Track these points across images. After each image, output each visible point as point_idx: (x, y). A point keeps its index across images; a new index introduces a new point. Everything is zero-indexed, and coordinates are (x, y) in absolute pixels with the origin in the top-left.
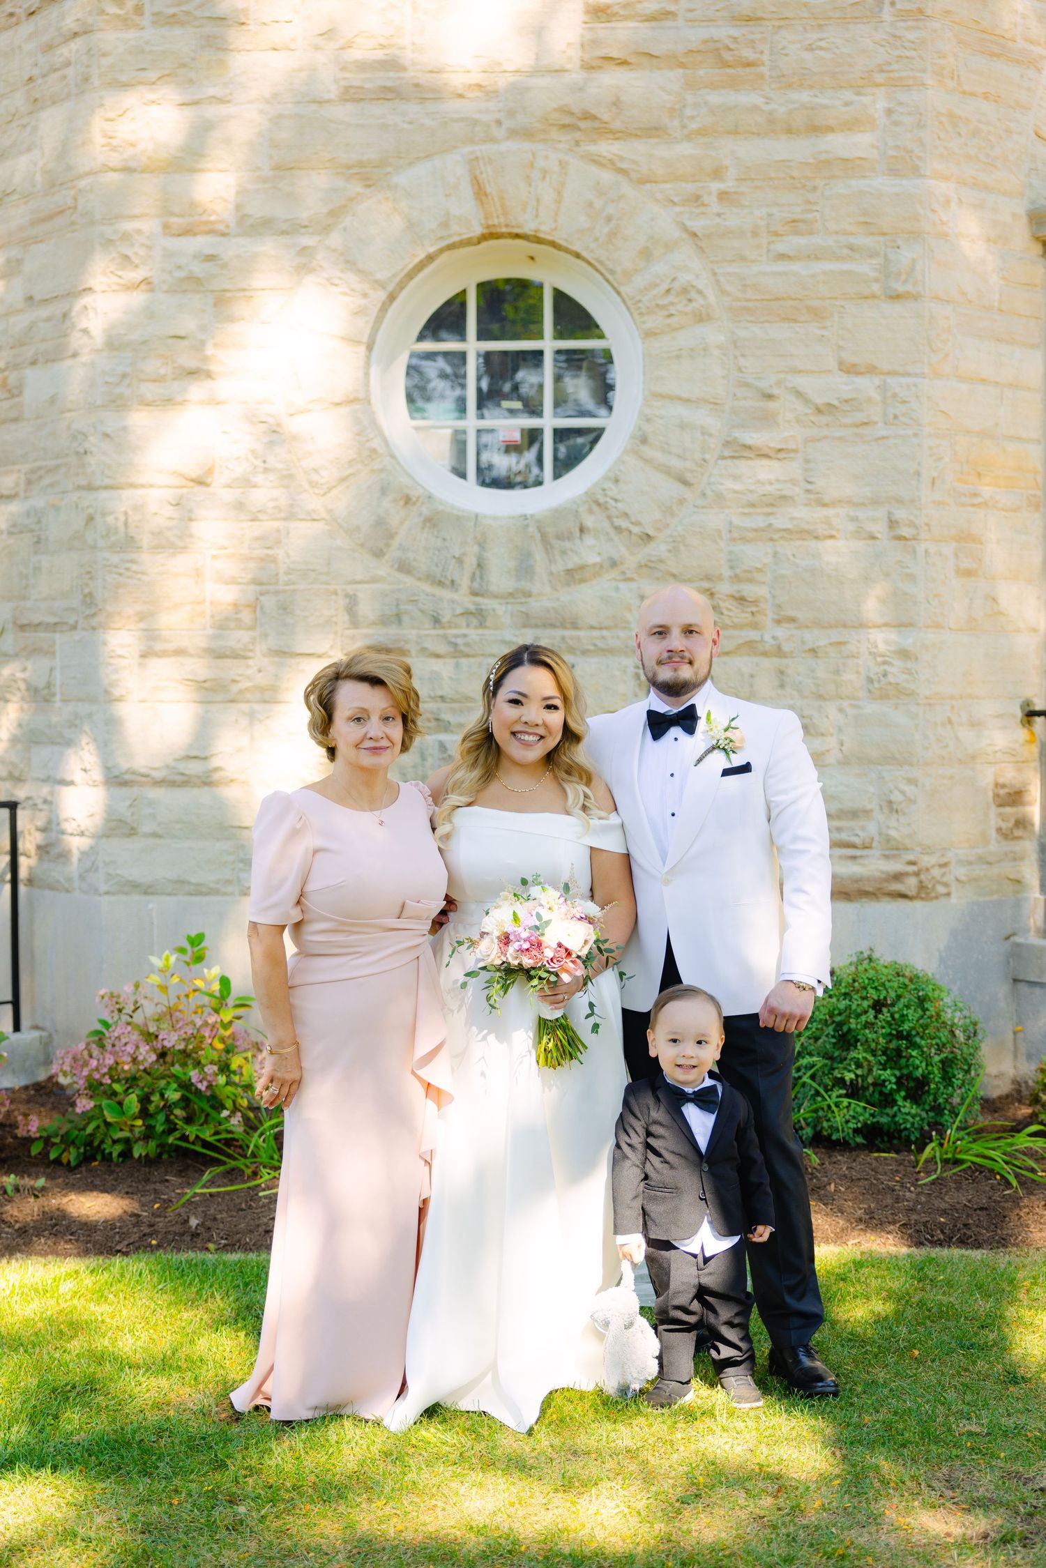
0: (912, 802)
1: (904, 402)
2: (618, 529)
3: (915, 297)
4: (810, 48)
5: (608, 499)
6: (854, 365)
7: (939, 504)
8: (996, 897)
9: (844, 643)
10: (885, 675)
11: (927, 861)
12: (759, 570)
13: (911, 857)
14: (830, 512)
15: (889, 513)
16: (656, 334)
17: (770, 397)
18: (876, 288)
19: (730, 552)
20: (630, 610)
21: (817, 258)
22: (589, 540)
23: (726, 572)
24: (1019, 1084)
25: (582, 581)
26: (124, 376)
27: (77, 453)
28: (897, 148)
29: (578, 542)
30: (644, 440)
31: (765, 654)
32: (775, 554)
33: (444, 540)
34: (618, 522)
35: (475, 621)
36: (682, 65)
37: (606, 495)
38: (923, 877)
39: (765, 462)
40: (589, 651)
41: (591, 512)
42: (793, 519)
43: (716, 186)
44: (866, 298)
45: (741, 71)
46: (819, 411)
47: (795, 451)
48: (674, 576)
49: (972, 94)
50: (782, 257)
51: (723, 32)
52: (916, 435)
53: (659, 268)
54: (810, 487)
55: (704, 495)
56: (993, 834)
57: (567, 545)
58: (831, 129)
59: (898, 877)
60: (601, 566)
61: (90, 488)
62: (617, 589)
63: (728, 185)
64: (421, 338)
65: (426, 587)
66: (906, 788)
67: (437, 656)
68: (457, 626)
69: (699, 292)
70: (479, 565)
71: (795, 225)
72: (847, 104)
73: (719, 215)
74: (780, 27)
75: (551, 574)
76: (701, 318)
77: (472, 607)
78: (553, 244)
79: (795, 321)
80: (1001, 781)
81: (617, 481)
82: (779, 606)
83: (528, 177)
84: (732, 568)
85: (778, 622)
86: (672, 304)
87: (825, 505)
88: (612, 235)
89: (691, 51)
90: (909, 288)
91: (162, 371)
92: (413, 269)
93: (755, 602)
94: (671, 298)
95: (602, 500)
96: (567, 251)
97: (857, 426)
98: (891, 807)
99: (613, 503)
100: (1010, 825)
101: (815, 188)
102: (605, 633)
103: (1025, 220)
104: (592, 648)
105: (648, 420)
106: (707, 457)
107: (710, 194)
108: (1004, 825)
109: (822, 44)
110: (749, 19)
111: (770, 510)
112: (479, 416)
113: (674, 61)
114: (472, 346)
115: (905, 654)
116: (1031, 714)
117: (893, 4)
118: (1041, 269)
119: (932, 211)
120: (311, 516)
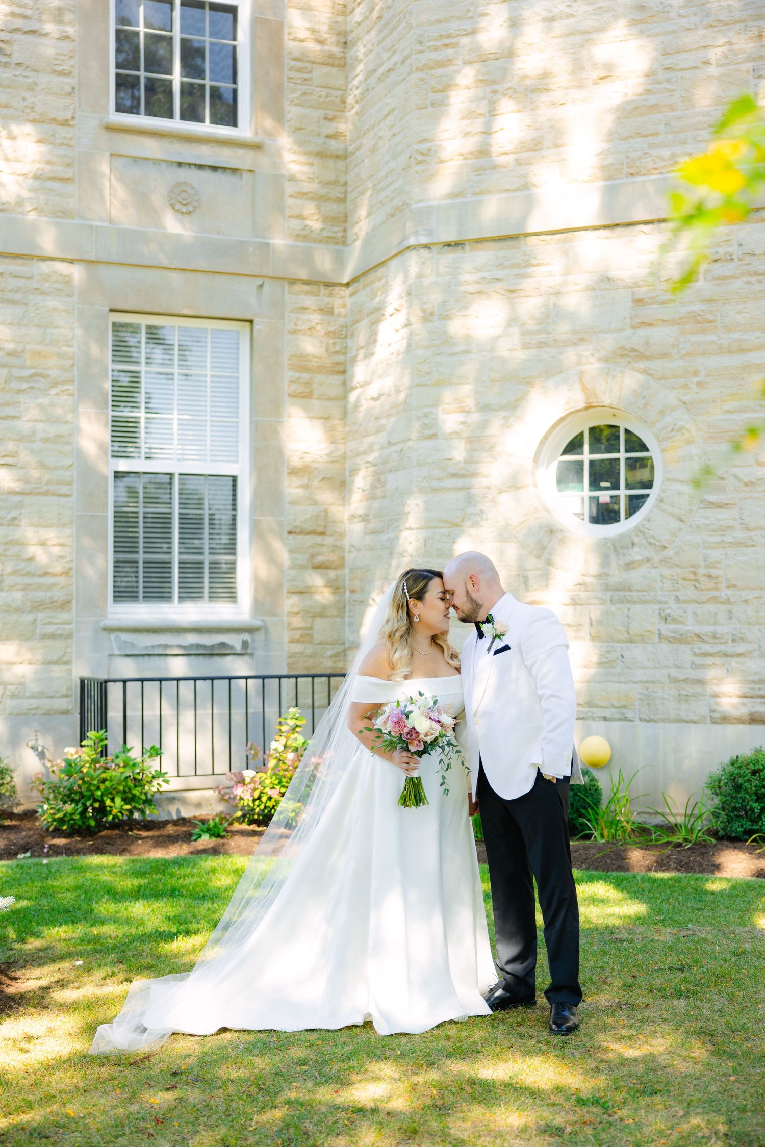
2: (650, 543)
4: (739, 313)
5: (645, 529)
6: (763, 462)
9: (761, 597)
12: (718, 562)
14: (752, 534)
16: (666, 451)
17: (722, 479)
19: (704, 554)
21: (745, 412)
22: (636, 549)
23: (702, 563)
25: (633, 568)
26: (425, 478)
29: (631, 550)
31: (722, 603)
32: (726, 554)
34: (650, 540)
35: (583, 588)
36: (678, 324)
39: (721, 510)
40: (636, 602)
41: (637, 535)
42: (734, 537)
43: (695, 380)
45: (707, 325)
46: (746, 485)
47: (736, 504)
48: (677, 565)
50: (728, 412)
51: (697, 307)
53: (668, 419)
54: (742, 521)
55: (691, 526)
57: (626, 551)
58: (749, 350)
61: (410, 529)
62: (650, 572)
63: (701, 378)
64: (564, 454)
65: (561, 572)
67: (565, 605)
68: (575, 591)
69: (687, 430)
70: (587, 562)
71: (734, 396)
72: (758, 338)
73: (697, 393)
74: (725, 304)
75: (619, 565)
76: (689, 442)
77: (582, 581)
78: (621, 410)
82: (728, 580)
83: (606, 380)
84: (705, 561)
85: (728, 587)
86: (674, 436)
87: (750, 530)
88: (646, 405)
89: (682, 317)
91: (441, 475)
92: (555, 424)
93: (717, 578)
94: (674, 433)
95: (643, 530)
96: (626, 412)
97: (764, 491)
99: (646, 531)
101: (743, 378)
102: (644, 593)
105: (664, 491)
106: (692, 508)
107: (692, 383)
109: (746, 310)
110: (710, 301)
111: (723, 533)
112: (590, 490)
113: (674, 322)
114: (586, 456)
120: (508, 540)
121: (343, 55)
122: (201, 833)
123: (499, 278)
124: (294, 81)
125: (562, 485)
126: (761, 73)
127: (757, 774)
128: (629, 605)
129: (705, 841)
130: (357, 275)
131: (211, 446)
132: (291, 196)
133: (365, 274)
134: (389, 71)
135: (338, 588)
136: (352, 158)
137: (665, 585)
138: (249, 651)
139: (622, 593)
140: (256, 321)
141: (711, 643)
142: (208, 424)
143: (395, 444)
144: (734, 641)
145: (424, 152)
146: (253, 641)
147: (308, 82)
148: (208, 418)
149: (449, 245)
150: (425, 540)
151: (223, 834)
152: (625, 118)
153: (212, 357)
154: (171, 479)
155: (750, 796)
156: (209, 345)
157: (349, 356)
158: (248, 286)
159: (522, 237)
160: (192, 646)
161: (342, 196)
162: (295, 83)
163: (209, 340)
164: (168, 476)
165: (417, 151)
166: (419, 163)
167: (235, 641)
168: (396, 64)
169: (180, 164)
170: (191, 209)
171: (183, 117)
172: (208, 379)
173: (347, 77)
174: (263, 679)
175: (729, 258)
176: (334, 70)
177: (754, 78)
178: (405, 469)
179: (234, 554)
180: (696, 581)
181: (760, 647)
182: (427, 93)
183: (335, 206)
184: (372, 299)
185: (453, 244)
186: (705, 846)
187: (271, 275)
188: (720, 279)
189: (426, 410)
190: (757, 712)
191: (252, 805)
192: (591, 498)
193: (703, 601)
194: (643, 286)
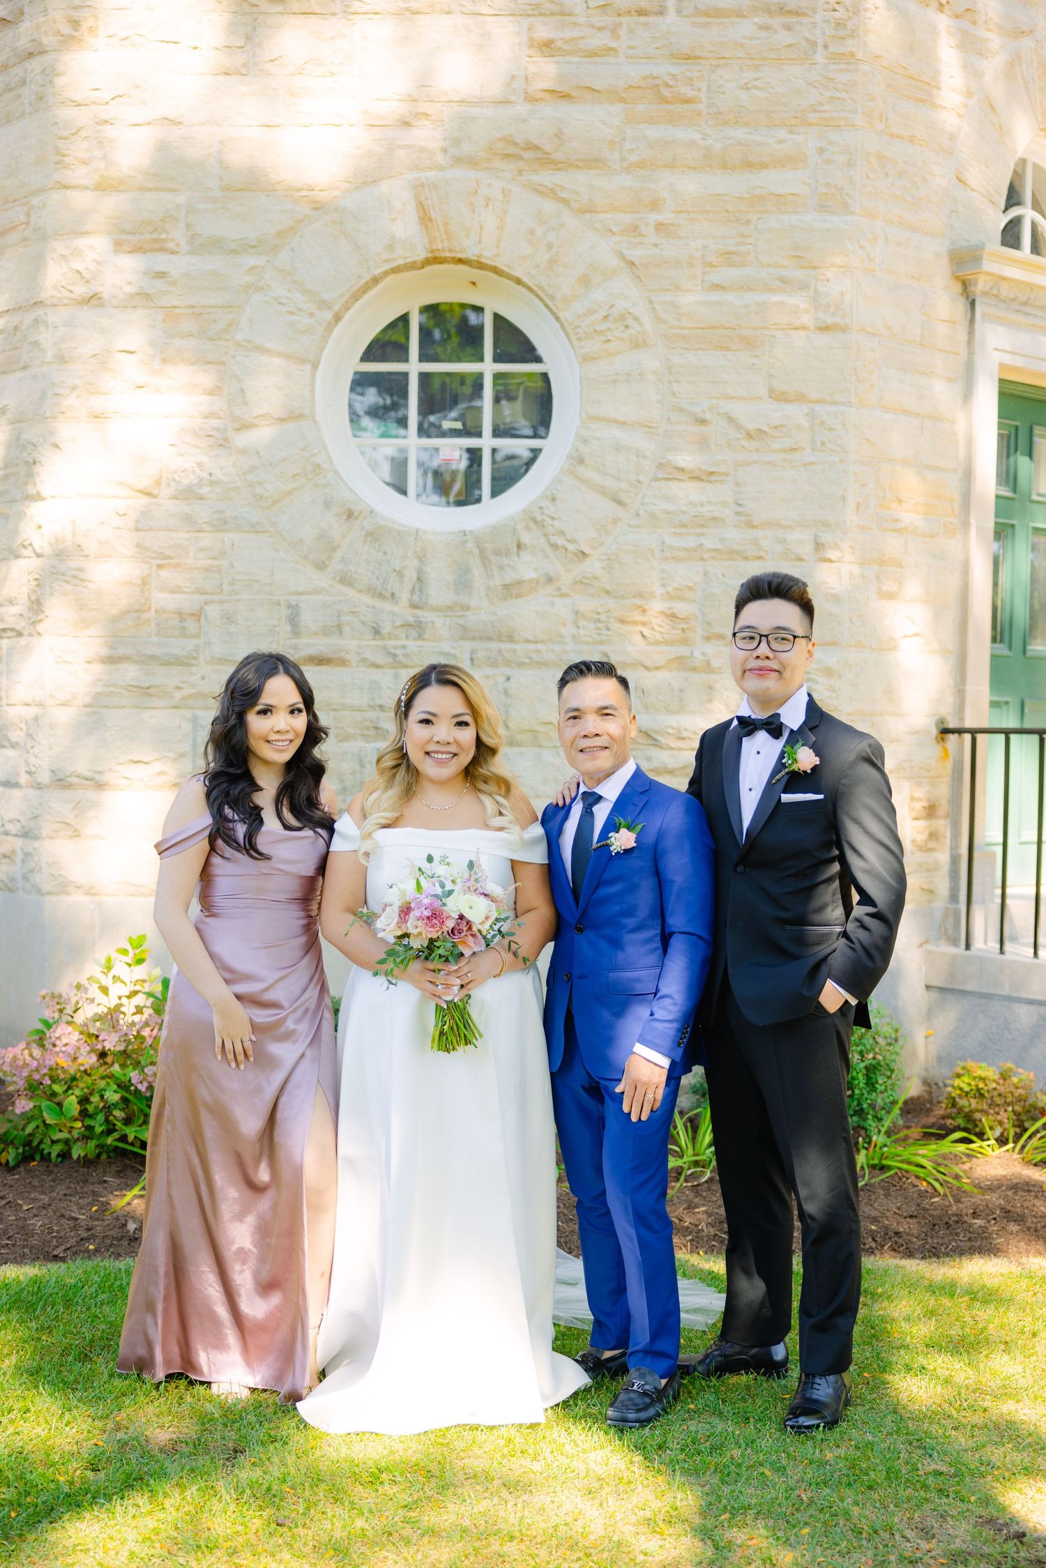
1: (831, 429)
2: (554, 546)
3: (844, 329)
4: (746, 87)
5: (545, 517)
6: (783, 393)
7: (863, 528)
12: (690, 588)
14: (759, 534)
15: (816, 536)
16: (594, 359)
17: (703, 422)
18: (806, 319)
19: (662, 571)
20: (565, 625)
21: (749, 289)
22: (526, 556)
23: (658, 590)
24: (929, 1085)
25: (519, 596)
26: (74, 388)
27: (26, 463)
28: (828, 185)
29: (515, 558)
30: (581, 461)
31: (694, 669)
32: (706, 574)
33: (385, 553)
34: (553, 539)
35: (414, 633)
36: (622, 100)
37: (543, 513)
39: (698, 485)
40: (524, 663)
41: (528, 529)
42: (722, 540)
43: (653, 217)
44: (797, 328)
45: (679, 108)
46: (749, 436)
47: (727, 475)
48: (608, 592)
49: (899, 137)
50: (717, 287)
51: (663, 69)
52: (842, 461)
53: (597, 295)
54: (739, 509)
55: (638, 515)
57: (505, 561)
58: (764, 166)
60: (538, 582)
61: (38, 497)
62: (552, 604)
63: (666, 216)
64: (364, 358)
65: (367, 599)
67: (377, 666)
68: (396, 638)
69: (636, 319)
70: (419, 579)
71: (729, 257)
72: (780, 142)
73: (656, 245)
74: (717, 66)
75: (489, 588)
76: (638, 344)
77: (411, 619)
78: (496, 270)
79: (728, 349)
80: (917, 795)
81: (554, 500)
82: (709, 624)
83: (472, 204)
84: (664, 585)
85: (708, 639)
86: (609, 329)
87: (754, 527)
88: (552, 262)
89: (631, 86)
90: (838, 320)
91: (112, 384)
92: (358, 291)
93: (686, 620)
94: (608, 325)
95: (539, 518)
96: (508, 276)
97: (784, 451)
99: (550, 521)
100: (925, 838)
101: (749, 222)
102: (540, 646)
103: (945, 259)
104: (527, 661)
105: (585, 442)
106: (642, 478)
107: (647, 225)
108: (919, 839)
109: (758, 83)
110: (688, 58)
111: (701, 530)
112: (419, 436)
113: (616, 96)
114: (414, 367)
115: (829, 672)
116: (945, 731)
117: (826, 47)
118: (961, 307)
119: (862, 247)
120: (255, 529)
125: (362, 424)
128: (508, 671)
137: (581, 631)
139: (494, 646)
141: (672, 749)
180: (644, 624)
188: (708, 15)
192: (423, 453)
193: (658, 664)
194: (553, 14)
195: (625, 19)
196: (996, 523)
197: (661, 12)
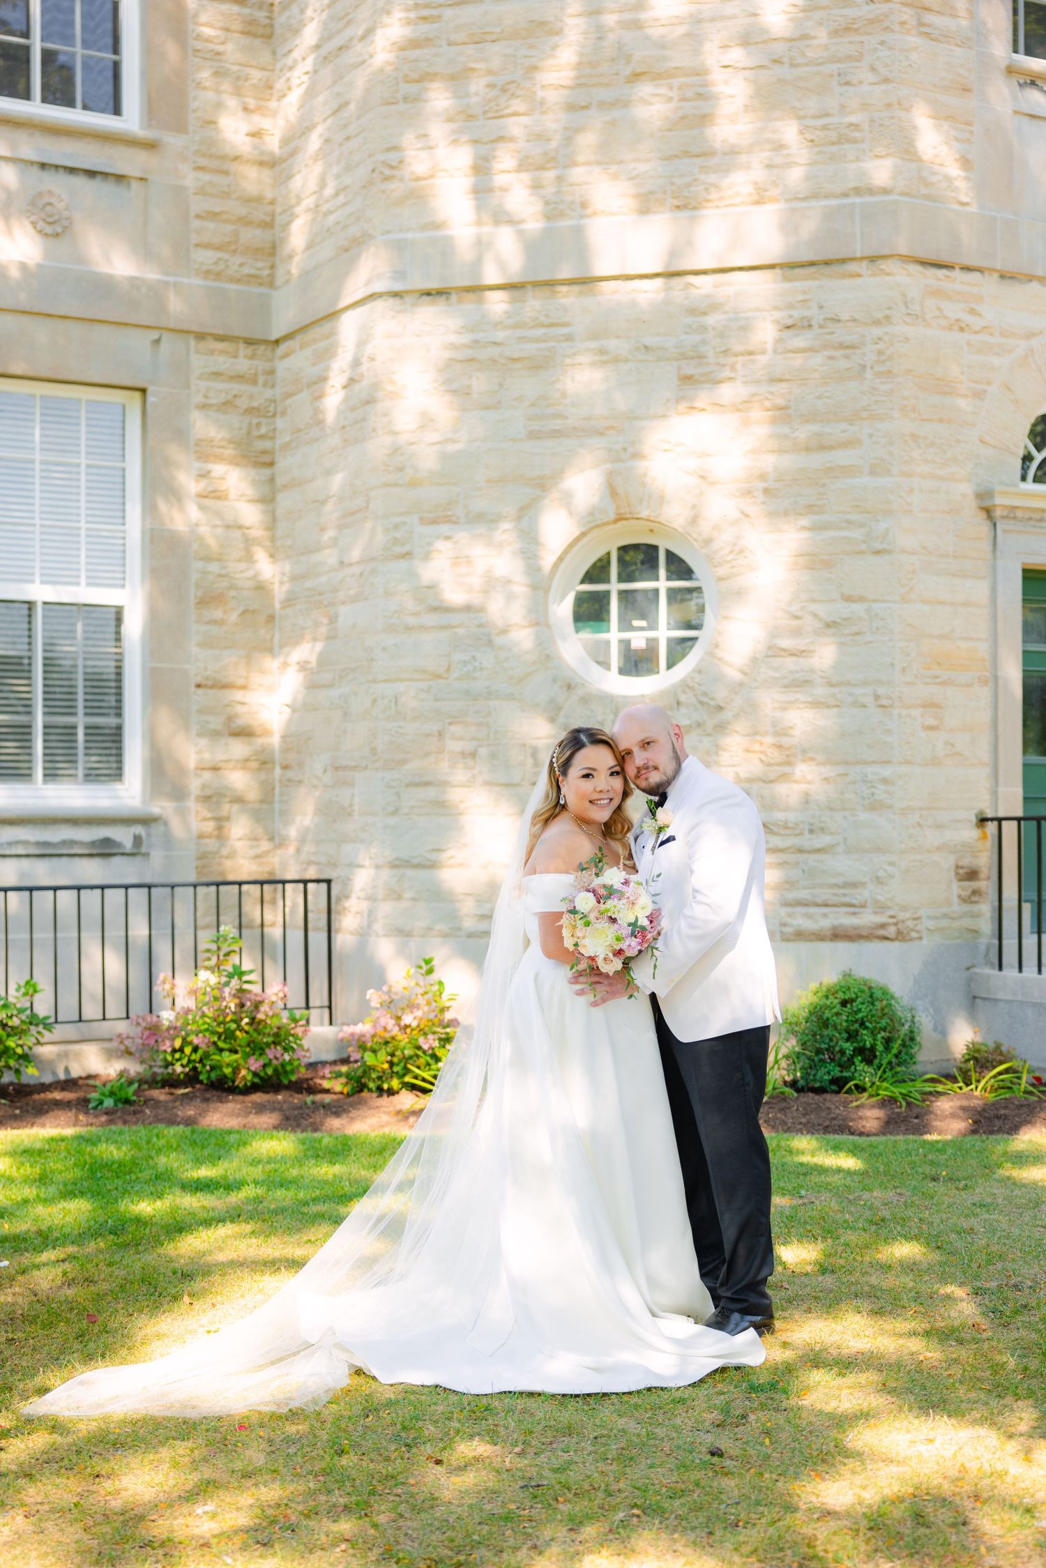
0: (891, 877)
1: (883, 619)
2: (701, 703)
4: (819, 397)
5: (695, 684)
6: (850, 596)
7: (909, 684)
8: (958, 941)
9: (846, 774)
10: (873, 795)
11: (902, 916)
12: (791, 728)
13: (891, 913)
14: (835, 690)
15: (875, 690)
16: (724, 579)
17: (797, 618)
18: (864, 547)
21: (826, 528)
22: (683, 710)
23: (770, 729)
26: (395, 611)
27: (368, 660)
28: (876, 458)
30: (717, 646)
31: (795, 781)
32: (801, 717)
33: (592, 711)
34: (701, 698)
36: (739, 410)
37: (694, 682)
38: (900, 926)
39: (794, 659)
41: (684, 692)
42: (812, 695)
43: (761, 485)
44: (858, 553)
45: (776, 413)
46: (828, 625)
47: (813, 651)
48: (737, 732)
49: (929, 420)
50: (803, 528)
51: (764, 389)
52: (891, 640)
53: (725, 537)
54: (822, 674)
55: (755, 680)
56: (956, 899)
58: (832, 448)
59: (883, 926)
61: (374, 681)
62: (701, 741)
63: (769, 484)
64: (582, 582)
66: (889, 868)
71: (812, 508)
72: (843, 432)
73: (763, 503)
74: (801, 385)
76: (753, 568)
78: (660, 523)
79: (812, 568)
80: (960, 864)
81: (699, 672)
82: (804, 751)
83: (643, 482)
84: (774, 726)
85: (804, 761)
86: (734, 560)
87: (833, 686)
88: (695, 518)
89: (744, 402)
90: (884, 546)
91: (419, 609)
92: (573, 541)
93: (789, 748)
94: (732, 556)
95: (691, 684)
96: (669, 527)
97: (852, 634)
98: (879, 881)
99: (697, 686)
100: (968, 893)
101: (824, 485)
103: (972, 497)
105: (719, 633)
106: (757, 656)
107: (757, 490)
108: (963, 894)
109: (828, 395)
110: (781, 380)
111: (797, 689)
112: (619, 631)
113: (733, 408)
114: (614, 587)
115: (885, 781)
116: (983, 821)
117: (872, 368)
118: (985, 528)
119: (901, 497)
120: (510, 697)
121: (268, 21)
122: (102, 1097)
123: (498, 340)
124: (201, 55)
125: (580, 624)
126: (848, 78)
127: (849, 1006)
129: (782, 1093)
130: (292, 329)
131: (87, 563)
132: (198, 216)
133: (303, 329)
134: (340, 49)
135: (264, 763)
136: (283, 166)
137: (720, 758)
138: (143, 850)
140: (151, 389)
141: (780, 834)
142: (83, 533)
143: (350, 565)
144: (811, 831)
145: (394, 164)
146: (149, 835)
147: (219, 57)
148: (83, 525)
149: (428, 294)
150: (396, 698)
151: (134, 1098)
152: (669, 130)
153: (87, 439)
154: (30, 609)
155: (840, 1034)
156: (83, 423)
157: (279, 442)
158: (139, 342)
159: (529, 287)
160: (64, 843)
161: (268, 219)
162: (202, 58)
163: (83, 415)
164: (26, 606)
165: (383, 162)
166: (387, 179)
167: (123, 836)
168: (351, 40)
169: (43, 166)
170: (59, 229)
171: (44, 100)
172: (83, 469)
173: (274, 53)
174: (173, 887)
175: (806, 323)
176: (258, 42)
177: (840, 84)
178: (366, 599)
179: (119, 715)
180: (762, 752)
181: (845, 839)
182: (398, 83)
183: (258, 232)
184: (314, 365)
185: (434, 292)
186: (785, 1099)
187: (172, 326)
188: (794, 352)
189: (398, 520)
190: (841, 926)
191: (169, 1058)
192: (621, 641)
193: (772, 778)
194: (693, 358)
195: (740, 359)
196: (1024, 671)
197: (764, 352)
